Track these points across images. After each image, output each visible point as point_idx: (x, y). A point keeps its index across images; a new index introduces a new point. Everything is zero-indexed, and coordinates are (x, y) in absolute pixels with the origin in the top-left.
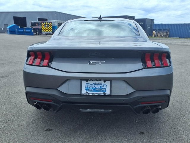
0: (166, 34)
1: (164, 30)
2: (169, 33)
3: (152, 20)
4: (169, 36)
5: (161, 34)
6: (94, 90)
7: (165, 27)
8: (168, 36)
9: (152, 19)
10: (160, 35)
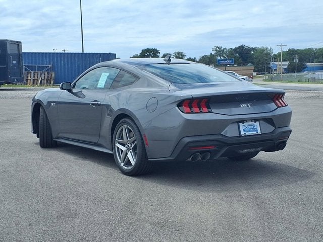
0: (46, 77)
1: (41, 68)
2: (53, 75)
3: (18, 44)
4: (55, 83)
5: (34, 77)
6: (250, 131)
7: (43, 60)
8: (53, 82)
9: (17, 42)
10: (34, 80)
